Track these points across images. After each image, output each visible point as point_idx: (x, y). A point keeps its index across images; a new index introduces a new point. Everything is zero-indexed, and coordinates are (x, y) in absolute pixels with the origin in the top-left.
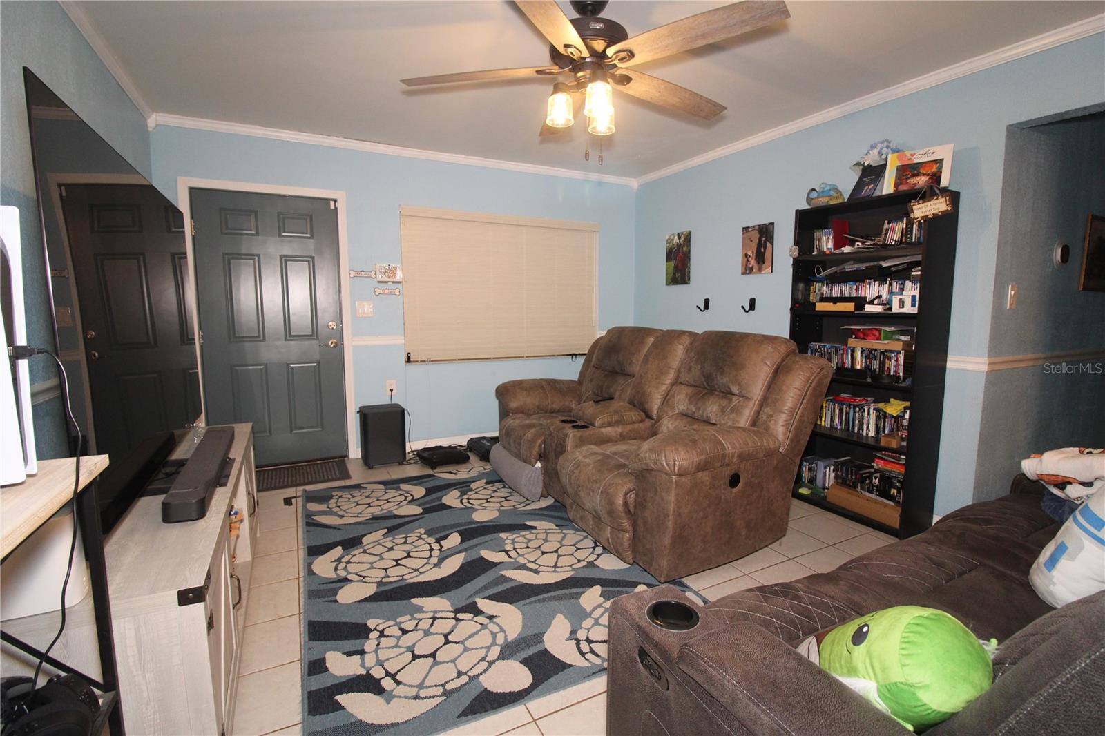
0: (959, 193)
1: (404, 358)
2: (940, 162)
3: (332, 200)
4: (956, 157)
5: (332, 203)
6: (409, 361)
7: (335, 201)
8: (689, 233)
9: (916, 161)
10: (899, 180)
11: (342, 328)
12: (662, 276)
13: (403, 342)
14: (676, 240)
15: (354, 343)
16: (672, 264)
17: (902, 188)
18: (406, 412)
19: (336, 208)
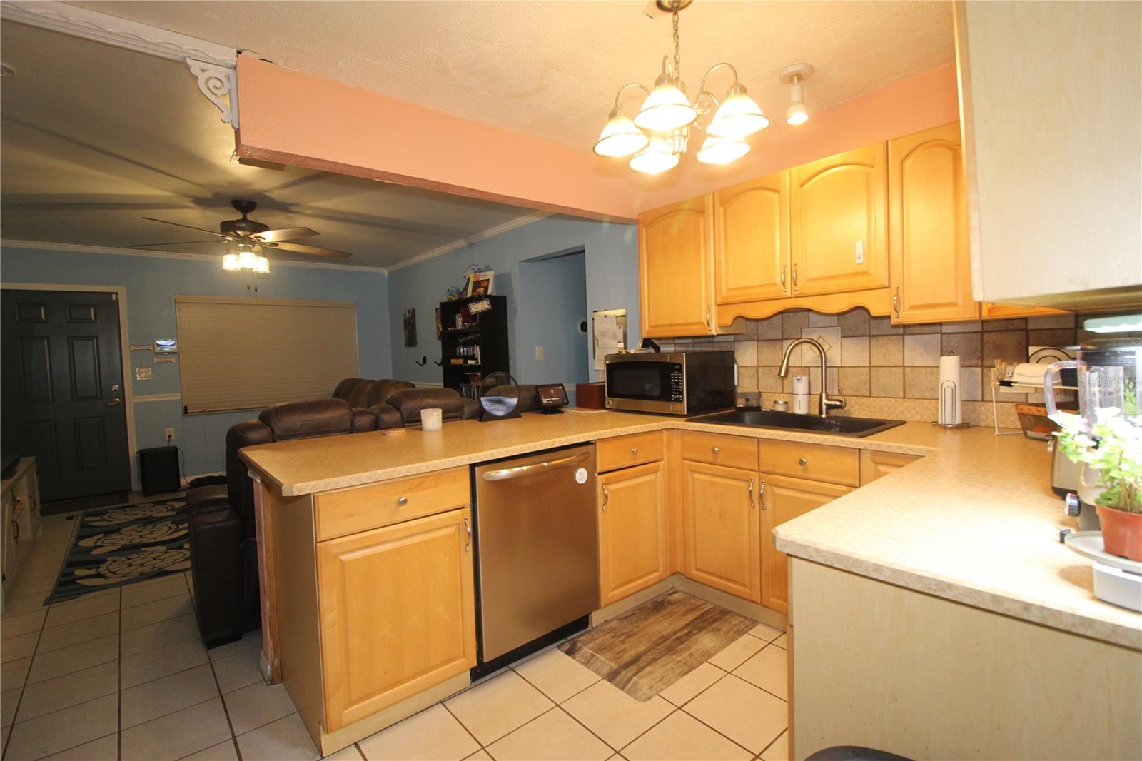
0: (505, 297)
1: (181, 410)
2: (488, 280)
3: (114, 293)
4: (496, 277)
5: (114, 295)
6: (186, 411)
7: (117, 294)
8: (414, 310)
9: (481, 279)
10: (474, 290)
11: (123, 390)
12: (403, 341)
13: (180, 398)
14: (408, 315)
15: (135, 401)
16: (407, 331)
17: (475, 294)
18: (179, 453)
19: (117, 299)
